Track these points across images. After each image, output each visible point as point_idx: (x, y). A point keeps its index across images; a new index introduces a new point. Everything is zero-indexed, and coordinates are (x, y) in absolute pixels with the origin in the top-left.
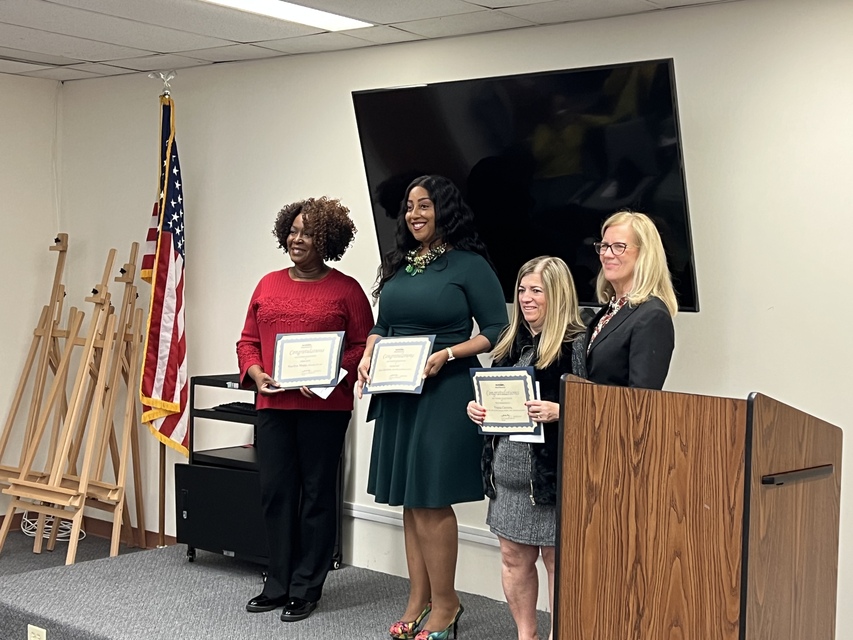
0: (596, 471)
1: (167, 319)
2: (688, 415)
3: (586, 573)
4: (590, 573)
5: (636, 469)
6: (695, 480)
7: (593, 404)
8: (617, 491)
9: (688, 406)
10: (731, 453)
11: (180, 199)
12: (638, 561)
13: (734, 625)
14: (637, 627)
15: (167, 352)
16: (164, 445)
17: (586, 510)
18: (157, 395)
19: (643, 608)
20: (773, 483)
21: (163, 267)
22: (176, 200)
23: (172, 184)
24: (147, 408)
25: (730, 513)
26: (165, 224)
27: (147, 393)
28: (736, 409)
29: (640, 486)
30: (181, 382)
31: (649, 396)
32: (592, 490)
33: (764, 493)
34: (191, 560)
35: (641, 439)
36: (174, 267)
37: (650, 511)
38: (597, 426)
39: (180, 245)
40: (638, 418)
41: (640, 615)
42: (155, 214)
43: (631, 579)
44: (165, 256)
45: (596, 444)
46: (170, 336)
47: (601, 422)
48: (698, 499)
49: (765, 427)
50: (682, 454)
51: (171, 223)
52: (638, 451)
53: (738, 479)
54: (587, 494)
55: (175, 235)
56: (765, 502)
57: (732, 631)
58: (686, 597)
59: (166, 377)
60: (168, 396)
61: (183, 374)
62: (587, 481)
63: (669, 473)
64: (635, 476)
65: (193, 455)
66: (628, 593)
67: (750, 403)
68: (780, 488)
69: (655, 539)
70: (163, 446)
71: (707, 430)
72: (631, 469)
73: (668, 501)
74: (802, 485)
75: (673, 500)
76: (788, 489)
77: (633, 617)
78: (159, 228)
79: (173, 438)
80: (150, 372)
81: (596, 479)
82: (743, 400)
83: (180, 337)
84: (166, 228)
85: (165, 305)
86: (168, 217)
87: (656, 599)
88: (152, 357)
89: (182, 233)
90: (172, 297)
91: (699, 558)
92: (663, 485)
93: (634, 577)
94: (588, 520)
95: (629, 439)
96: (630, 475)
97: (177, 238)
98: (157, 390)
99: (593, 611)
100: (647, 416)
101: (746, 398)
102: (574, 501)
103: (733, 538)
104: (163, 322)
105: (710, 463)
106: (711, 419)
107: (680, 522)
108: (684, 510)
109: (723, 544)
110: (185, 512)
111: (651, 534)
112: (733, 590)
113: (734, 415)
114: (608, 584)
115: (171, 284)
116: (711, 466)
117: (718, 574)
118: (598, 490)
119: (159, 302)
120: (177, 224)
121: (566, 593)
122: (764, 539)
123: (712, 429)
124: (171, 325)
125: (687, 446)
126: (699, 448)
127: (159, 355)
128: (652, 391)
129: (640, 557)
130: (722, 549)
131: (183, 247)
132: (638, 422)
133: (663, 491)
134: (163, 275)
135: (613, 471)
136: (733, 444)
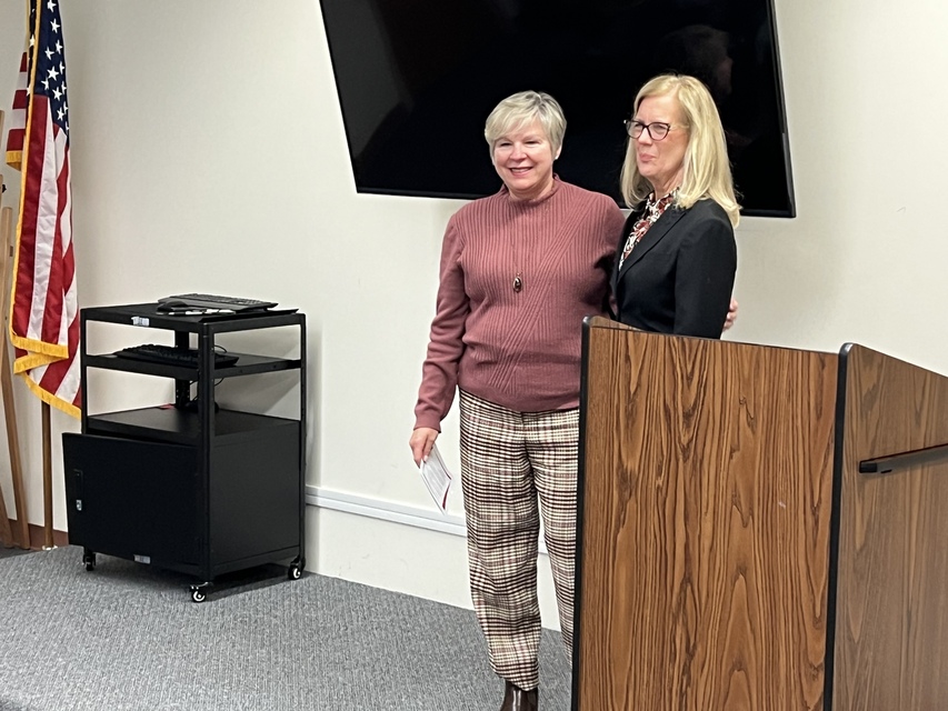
0: (631, 454)
1: (46, 224)
2: (757, 375)
3: (618, 595)
4: (623, 596)
5: (685, 450)
6: (767, 467)
7: (627, 358)
8: (660, 482)
9: (758, 362)
10: (816, 430)
11: (59, 47)
12: (687, 579)
13: (817, 669)
14: (686, 670)
15: (47, 272)
16: (48, 406)
17: (618, 509)
18: (34, 334)
19: (695, 645)
20: (875, 471)
21: (36, 147)
22: (53, 48)
23: (46, 25)
24: (21, 353)
25: (814, 514)
26: (38, 85)
27: (21, 331)
28: (823, 368)
29: (693, 474)
30: (68, 314)
31: (705, 348)
32: (625, 479)
33: (861, 486)
34: (90, 569)
35: (694, 409)
36: (53, 148)
37: (704, 510)
38: (632, 390)
39: (61, 115)
40: (690, 378)
41: (690, 653)
42: (23, 69)
43: (679, 604)
44: (40, 131)
45: (631, 416)
46: (51, 249)
47: (639, 385)
48: (770, 495)
49: (864, 393)
50: (749, 431)
51: (46, 83)
52: (688, 426)
53: (825, 466)
54: (619, 487)
55: (53, 101)
56: (863, 497)
57: (815, 677)
58: (753, 631)
59: (46, 307)
60: (50, 335)
61: (72, 303)
62: (618, 468)
63: (731, 457)
64: (685, 461)
65: (86, 420)
66: (675, 623)
67: (842, 359)
68: (887, 477)
69: (711, 549)
70: (46, 408)
71: (783, 397)
72: (679, 451)
73: (729, 497)
74: (919, 472)
75: (735, 496)
76: (900, 477)
77: (681, 657)
78: (30, 91)
79: (60, 394)
80: (24, 301)
81: (631, 464)
82: (834, 354)
83: (65, 250)
84: (39, 90)
85: (41, 203)
86: (42, 74)
87: (712, 632)
88: (26, 279)
89: (64, 98)
90: (52, 191)
91: (771, 575)
92: (723, 474)
93: (682, 603)
94: (620, 523)
95: (676, 409)
96: (677, 460)
97: (57, 105)
98: (35, 327)
99: (627, 647)
100: (701, 376)
101: (837, 351)
102: (601, 497)
103: (818, 550)
104: (39, 229)
105: (788, 441)
106: (789, 383)
107: (745, 525)
108: (751, 509)
109: (802, 556)
110: (79, 501)
111: (706, 543)
112: (816, 621)
113: (821, 376)
114: (648, 612)
115: (50, 172)
116: (788, 447)
117: (797, 600)
118: (634, 481)
119: (32, 199)
120: (55, 84)
121: (590, 624)
122: (861, 550)
123: (790, 395)
124: (52, 232)
125: (755, 419)
126: (771, 423)
127: (36, 276)
128: (709, 340)
129: (691, 574)
130: (802, 563)
131: (66, 117)
132: (689, 386)
133: (722, 483)
134: (37, 160)
135: (654, 454)
136: (818, 417)
